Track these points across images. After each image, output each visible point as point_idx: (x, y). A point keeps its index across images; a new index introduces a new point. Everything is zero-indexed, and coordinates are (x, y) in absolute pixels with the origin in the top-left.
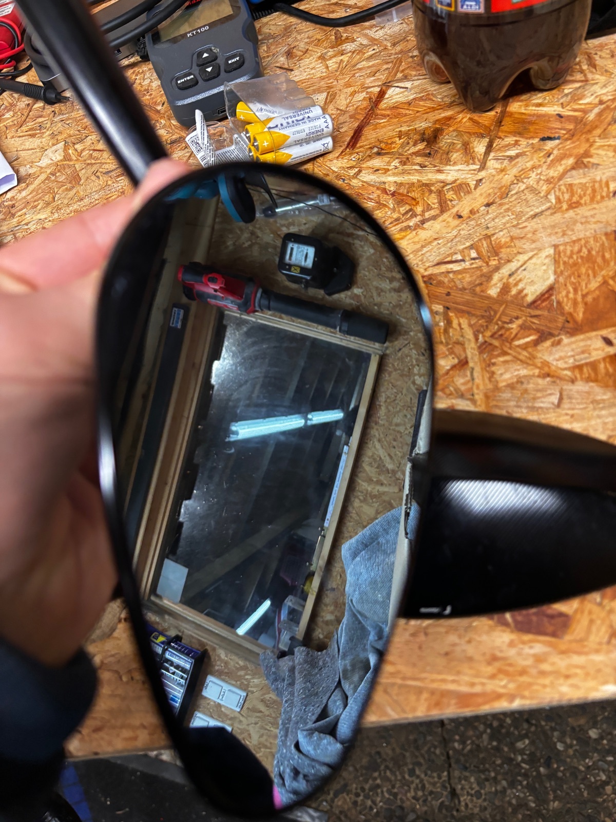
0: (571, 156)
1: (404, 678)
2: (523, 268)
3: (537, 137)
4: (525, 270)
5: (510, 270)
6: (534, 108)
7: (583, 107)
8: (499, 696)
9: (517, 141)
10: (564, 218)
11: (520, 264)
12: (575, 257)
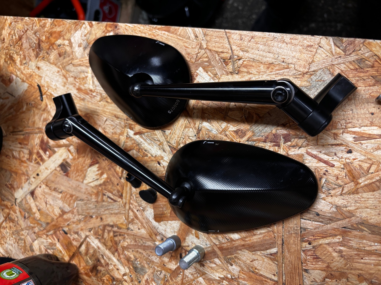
0: (64, 219)
1: (183, 40)
2: (94, 180)
3: (68, 236)
4: (94, 179)
5: (97, 182)
6: (63, 252)
7: (52, 239)
8: (158, 29)
9: (73, 240)
10: (76, 193)
11: (94, 182)
12: (80, 174)
